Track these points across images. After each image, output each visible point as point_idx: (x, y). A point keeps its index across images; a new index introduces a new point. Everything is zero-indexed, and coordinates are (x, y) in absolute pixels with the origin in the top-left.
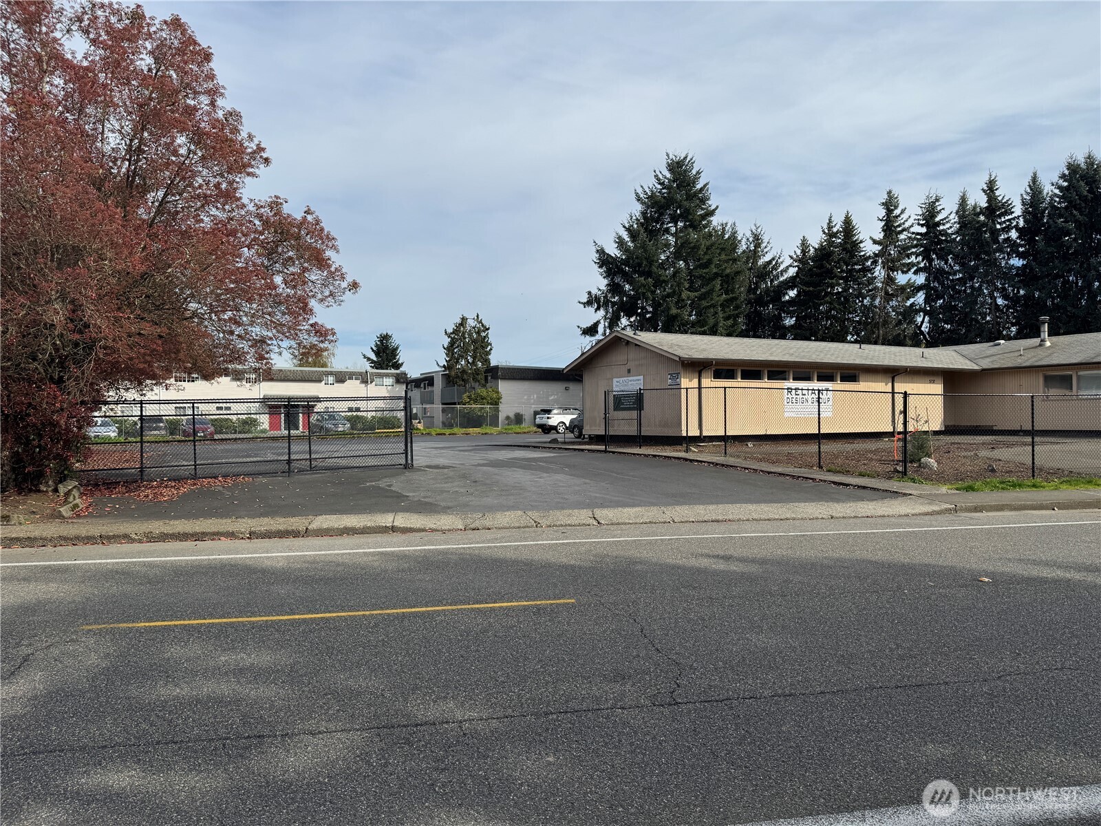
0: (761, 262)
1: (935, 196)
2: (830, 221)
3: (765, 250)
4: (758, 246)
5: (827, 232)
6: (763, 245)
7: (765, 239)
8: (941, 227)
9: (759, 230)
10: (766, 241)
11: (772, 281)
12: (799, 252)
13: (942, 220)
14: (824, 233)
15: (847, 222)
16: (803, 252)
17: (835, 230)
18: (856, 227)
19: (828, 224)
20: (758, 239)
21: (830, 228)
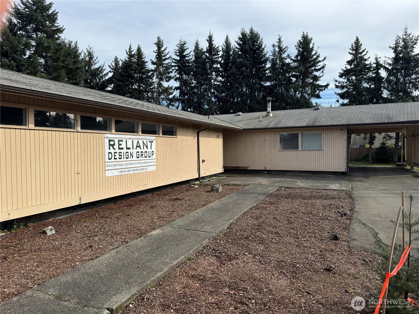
0: (93, 68)
1: (183, 41)
2: (130, 48)
3: (95, 62)
4: (91, 58)
5: (129, 53)
6: (94, 59)
7: (95, 55)
8: (187, 58)
9: (91, 50)
10: (95, 57)
11: (99, 79)
12: (114, 64)
13: (187, 54)
14: (127, 54)
15: (139, 50)
16: (116, 64)
17: (133, 53)
18: (143, 54)
19: (129, 49)
20: (91, 55)
21: (130, 52)
